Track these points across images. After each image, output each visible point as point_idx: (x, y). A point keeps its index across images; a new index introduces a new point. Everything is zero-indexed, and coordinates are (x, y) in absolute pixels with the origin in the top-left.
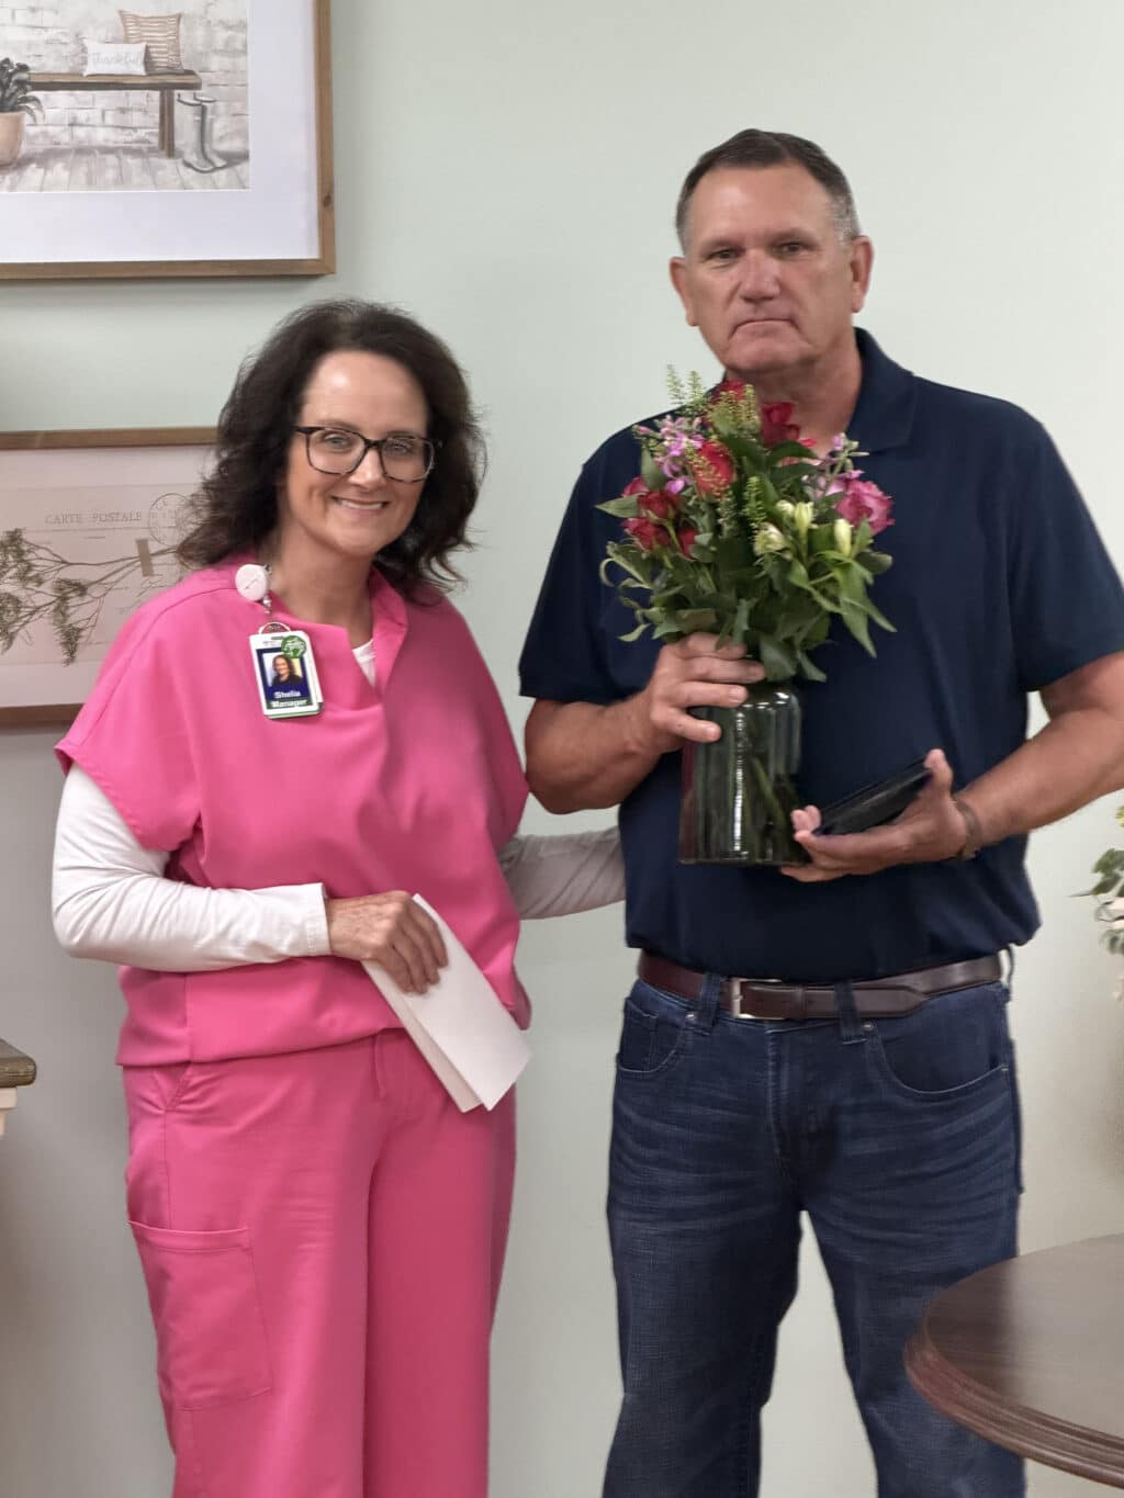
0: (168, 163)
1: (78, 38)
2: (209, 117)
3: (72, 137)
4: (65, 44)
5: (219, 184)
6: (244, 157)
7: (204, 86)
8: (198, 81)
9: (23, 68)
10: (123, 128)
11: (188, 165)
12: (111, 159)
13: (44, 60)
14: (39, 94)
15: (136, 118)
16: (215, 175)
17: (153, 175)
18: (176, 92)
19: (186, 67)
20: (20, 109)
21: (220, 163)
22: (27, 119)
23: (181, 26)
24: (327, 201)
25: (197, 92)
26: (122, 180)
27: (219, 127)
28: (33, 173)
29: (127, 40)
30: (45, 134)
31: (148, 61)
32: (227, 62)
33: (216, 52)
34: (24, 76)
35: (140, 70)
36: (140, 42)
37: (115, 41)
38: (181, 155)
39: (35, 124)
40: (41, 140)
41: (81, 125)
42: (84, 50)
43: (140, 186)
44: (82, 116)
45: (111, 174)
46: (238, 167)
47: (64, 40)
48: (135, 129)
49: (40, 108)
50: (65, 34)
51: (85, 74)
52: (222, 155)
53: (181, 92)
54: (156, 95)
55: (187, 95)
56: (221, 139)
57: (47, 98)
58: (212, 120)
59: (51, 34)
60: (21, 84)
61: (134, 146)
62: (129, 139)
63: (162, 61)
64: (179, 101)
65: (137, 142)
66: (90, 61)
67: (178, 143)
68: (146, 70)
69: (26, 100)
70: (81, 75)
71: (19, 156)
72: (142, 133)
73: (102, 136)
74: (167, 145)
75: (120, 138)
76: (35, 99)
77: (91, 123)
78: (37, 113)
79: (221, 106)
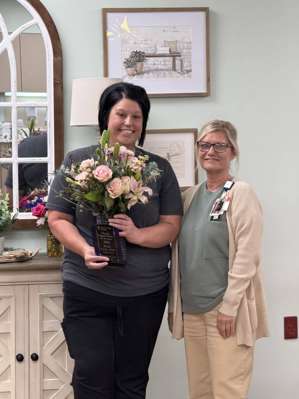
0: (174, 72)
1: (155, 46)
2: (183, 62)
3: (154, 67)
4: (153, 47)
5: (185, 77)
6: (190, 71)
7: (182, 56)
8: (180, 55)
9: (144, 53)
10: (165, 65)
11: (179, 73)
12: (162, 72)
13: (148, 51)
14: (147, 58)
15: (168, 63)
16: (184, 75)
17: (171, 75)
18: (176, 57)
19: (178, 52)
20: (143, 61)
21: (185, 72)
22: (144, 63)
23: (177, 43)
24: (208, 80)
25: (181, 57)
26: (164, 76)
27: (185, 64)
28: (146, 75)
29: (166, 47)
30: (148, 67)
31: (170, 51)
32: (187, 51)
33: (185, 49)
34: (144, 54)
35: (169, 53)
36: (168, 47)
37: (163, 47)
38: (177, 71)
39: (146, 65)
40: (147, 68)
41: (156, 65)
42: (157, 49)
43: (168, 77)
44: (156, 63)
45: (162, 75)
46: (189, 73)
47: (152, 46)
48: (167, 65)
49: (147, 61)
50: (152, 45)
51: (157, 54)
52: (186, 71)
53: (177, 57)
54: (172, 58)
55: (178, 58)
56: (186, 67)
57: (148, 59)
58: (184, 63)
59: (150, 45)
60: (143, 56)
61: (167, 69)
62: (166, 67)
63: (173, 51)
64: (177, 59)
65: (168, 68)
66: (158, 51)
67: (177, 68)
68: (170, 52)
69: (144, 59)
70: (156, 54)
71: (143, 71)
72: (169, 66)
73: (160, 67)
74: (174, 69)
75: (164, 67)
76: (146, 59)
77: (158, 64)
78: (147, 62)
79: (186, 60)
